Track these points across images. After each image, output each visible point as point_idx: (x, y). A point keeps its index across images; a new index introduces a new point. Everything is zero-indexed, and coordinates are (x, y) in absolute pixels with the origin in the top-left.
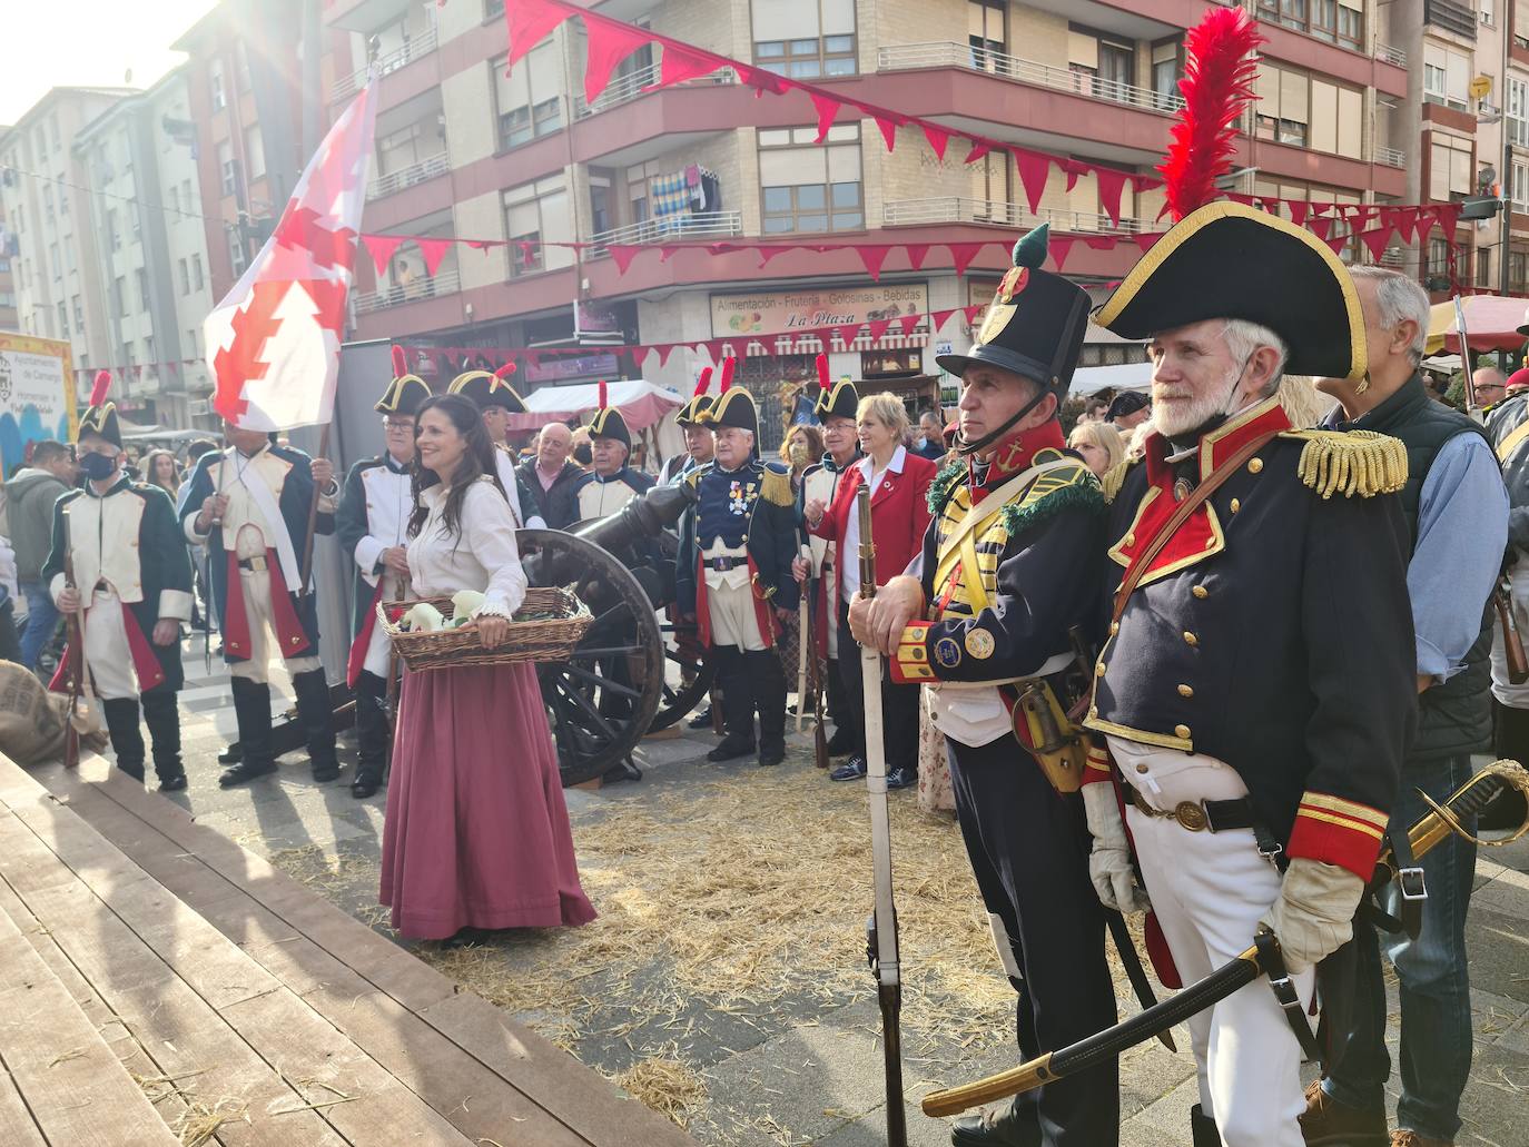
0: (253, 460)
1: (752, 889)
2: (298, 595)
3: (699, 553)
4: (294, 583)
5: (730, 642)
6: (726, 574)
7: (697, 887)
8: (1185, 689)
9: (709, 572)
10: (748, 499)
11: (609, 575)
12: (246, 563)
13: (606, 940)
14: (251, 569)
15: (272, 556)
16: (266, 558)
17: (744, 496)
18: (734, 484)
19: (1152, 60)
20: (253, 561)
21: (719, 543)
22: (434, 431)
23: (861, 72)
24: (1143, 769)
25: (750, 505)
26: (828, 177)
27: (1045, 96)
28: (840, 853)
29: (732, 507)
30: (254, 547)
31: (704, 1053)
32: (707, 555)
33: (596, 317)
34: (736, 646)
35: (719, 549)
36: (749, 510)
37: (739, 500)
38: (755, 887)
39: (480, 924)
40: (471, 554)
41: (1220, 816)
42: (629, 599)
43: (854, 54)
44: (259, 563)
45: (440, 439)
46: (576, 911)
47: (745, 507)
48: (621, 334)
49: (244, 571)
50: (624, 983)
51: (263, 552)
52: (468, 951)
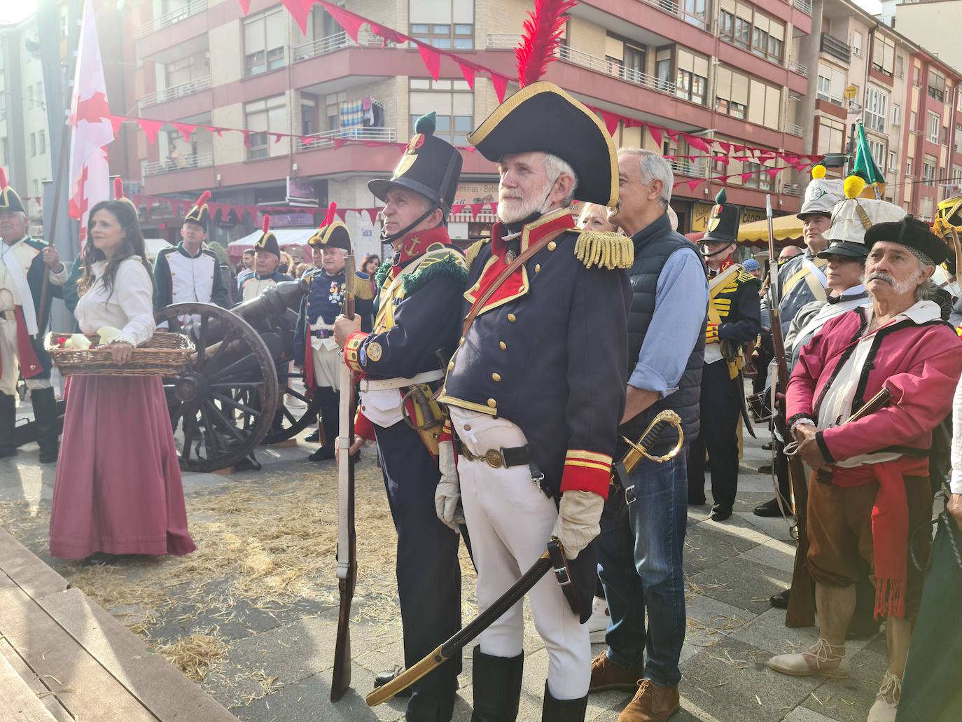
0: (13, 247)
1: (306, 536)
2: (35, 337)
3: (308, 326)
4: (33, 329)
5: (328, 385)
6: (324, 341)
7: (270, 533)
8: (496, 376)
9: (314, 338)
10: (341, 293)
11: (244, 335)
12: (2, 314)
13: (195, 564)
14: (5, 318)
15: (19, 311)
16: (15, 312)
17: (339, 291)
18: (333, 284)
19: (656, 59)
20: (6, 313)
21: (320, 320)
22: (105, 224)
23: (476, 48)
24: (468, 428)
25: (342, 297)
26: (452, 112)
27: (590, 74)
28: (372, 517)
29: (330, 298)
30: (6, 304)
31: (234, 632)
32: (313, 328)
33: (301, 189)
34: (331, 388)
35: (320, 324)
36: (342, 300)
37: (335, 294)
38: (308, 535)
39: (107, 550)
40: (119, 306)
41: (511, 457)
42: (257, 351)
43: (472, 37)
44: (10, 315)
45: (107, 231)
46: (180, 545)
47: (339, 298)
48: (317, 200)
50: (198, 590)
51: (13, 308)
52: (99, 568)
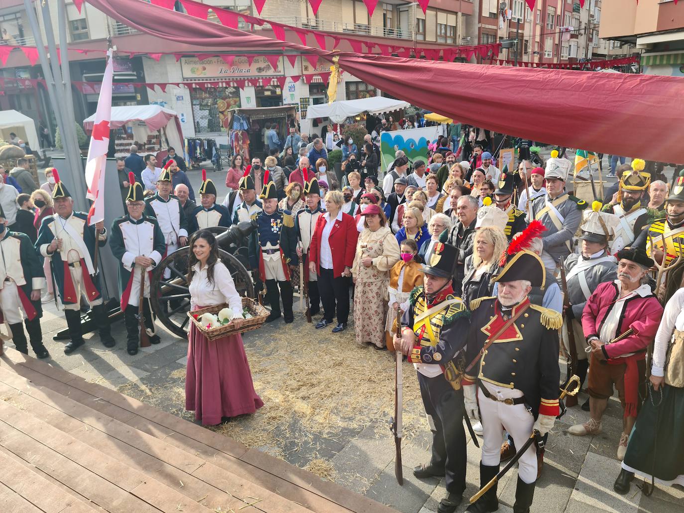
0: (68, 220)
2: (93, 275)
3: (260, 247)
4: (91, 271)
5: (271, 278)
6: (272, 255)
7: (294, 387)
8: (513, 374)
9: (264, 254)
10: (279, 226)
11: (231, 263)
12: (72, 265)
14: (74, 267)
15: (82, 262)
16: (80, 262)
17: (277, 225)
18: (272, 220)
20: (74, 264)
21: (269, 244)
24: (499, 392)
25: (279, 228)
28: (335, 365)
29: (272, 230)
30: (75, 258)
32: (263, 248)
33: (122, 66)
34: (274, 279)
35: (269, 246)
36: (279, 231)
37: (275, 227)
38: (313, 385)
41: (516, 401)
42: (239, 271)
44: (77, 264)
47: (278, 229)
48: (135, 73)
49: (71, 268)
50: (287, 431)
51: (78, 260)
52: (226, 425)
